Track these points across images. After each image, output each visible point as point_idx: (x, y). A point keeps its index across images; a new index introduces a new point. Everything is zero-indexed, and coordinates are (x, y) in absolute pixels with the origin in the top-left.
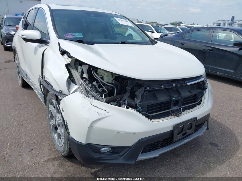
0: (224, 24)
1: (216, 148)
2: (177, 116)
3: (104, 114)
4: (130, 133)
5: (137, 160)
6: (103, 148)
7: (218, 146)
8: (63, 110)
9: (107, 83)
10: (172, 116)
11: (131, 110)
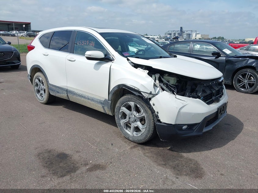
0: (175, 34)
1: (230, 126)
2: (218, 102)
3: (185, 103)
4: (200, 114)
5: (203, 132)
6: (183, 126)
7: (230, 125)
8: (154, 105)
9: (172, 85)
10: (215, 102)
11: (197, 99)
